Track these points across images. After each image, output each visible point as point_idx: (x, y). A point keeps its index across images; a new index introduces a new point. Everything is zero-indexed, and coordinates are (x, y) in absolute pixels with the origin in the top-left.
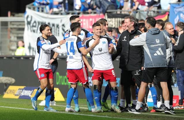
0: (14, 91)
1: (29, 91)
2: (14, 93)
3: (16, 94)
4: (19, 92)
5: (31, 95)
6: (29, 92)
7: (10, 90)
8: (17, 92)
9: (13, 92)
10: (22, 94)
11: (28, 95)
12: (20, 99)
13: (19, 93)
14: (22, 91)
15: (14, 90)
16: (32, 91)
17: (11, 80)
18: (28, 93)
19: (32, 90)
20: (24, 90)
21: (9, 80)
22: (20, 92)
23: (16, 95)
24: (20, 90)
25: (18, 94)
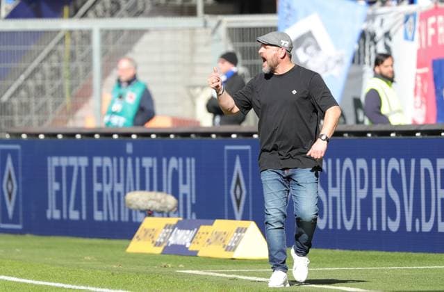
1: (188, 231)
2: (153, 237)
3: (158, 240)
4: (165, 235)
5: (191, 242)
6: (187, 235)
7: (145, 230)
8: (161, 235)
10: (172, 241)
11: (184, 244)
12: (163, 255)
13: (164, 238)
14: (172, 232)
15: (153, 230)
16: (196, 230)
17: (163, 201)
18: (185, 237)
19: (193, 229)
20: (176, 228)
21: (159, 201)
22: (167, 233)
23: (158, 244)
24: (167, 230)
25: (162, 240)
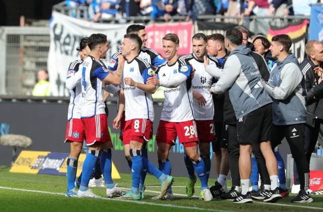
0: (29, 161)
1: (57, 161)
2: (29, 163)
3: (34, 165)
4: (39, 162)
5: (60, 167)
6: (57, 163)
7: (23, 159)
8: (36, 162)
9: (27, 162)
10: (45, 166)
11: (54, 168)
12: (39, 175)
13: (39, 164)
14: (44, 161)
15: (29, 159)
16: (63, 160)
17: (24, 141)
18: (55, 164)
19: (61, 159)
20: (47, 159)
21: (22, 141)
22: (40, 161)
23: (33, 168)
24: (40, 159)
25: (37, 165)
